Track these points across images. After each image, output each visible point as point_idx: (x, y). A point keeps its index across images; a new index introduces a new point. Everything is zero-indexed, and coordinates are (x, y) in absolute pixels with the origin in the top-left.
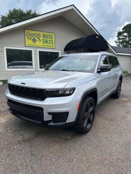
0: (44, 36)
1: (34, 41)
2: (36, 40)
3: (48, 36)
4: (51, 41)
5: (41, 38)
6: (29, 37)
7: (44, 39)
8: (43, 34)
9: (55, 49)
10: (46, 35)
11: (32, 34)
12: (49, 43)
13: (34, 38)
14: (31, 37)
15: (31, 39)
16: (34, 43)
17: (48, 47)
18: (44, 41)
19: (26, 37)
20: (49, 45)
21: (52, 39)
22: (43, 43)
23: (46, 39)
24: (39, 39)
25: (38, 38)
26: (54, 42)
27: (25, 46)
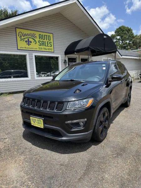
0: (40, 37)
1: (29, 42)
2: (31, 42)
3: (45, 36)
4: (49, 43)
5: (37, 40)
6: (22, 38)
7: (40, 40)
8: (39, 35)
9: (54, 52)
10: (43, 35)
11: (25, 35)
12: (46, 45)
13: (28, 40)
14: (25, 37)
15: (25, 40)
16: (29, 45)
17: (46, 50)
18: (41, 43)
19: (19, 39)
20: (47, 48)
21: (50, 40)
22: (39, 45)
23: (42, 40)
24: (35, 40)
25: (33, 39)
26: (52, 44)
27: (18, 49)
